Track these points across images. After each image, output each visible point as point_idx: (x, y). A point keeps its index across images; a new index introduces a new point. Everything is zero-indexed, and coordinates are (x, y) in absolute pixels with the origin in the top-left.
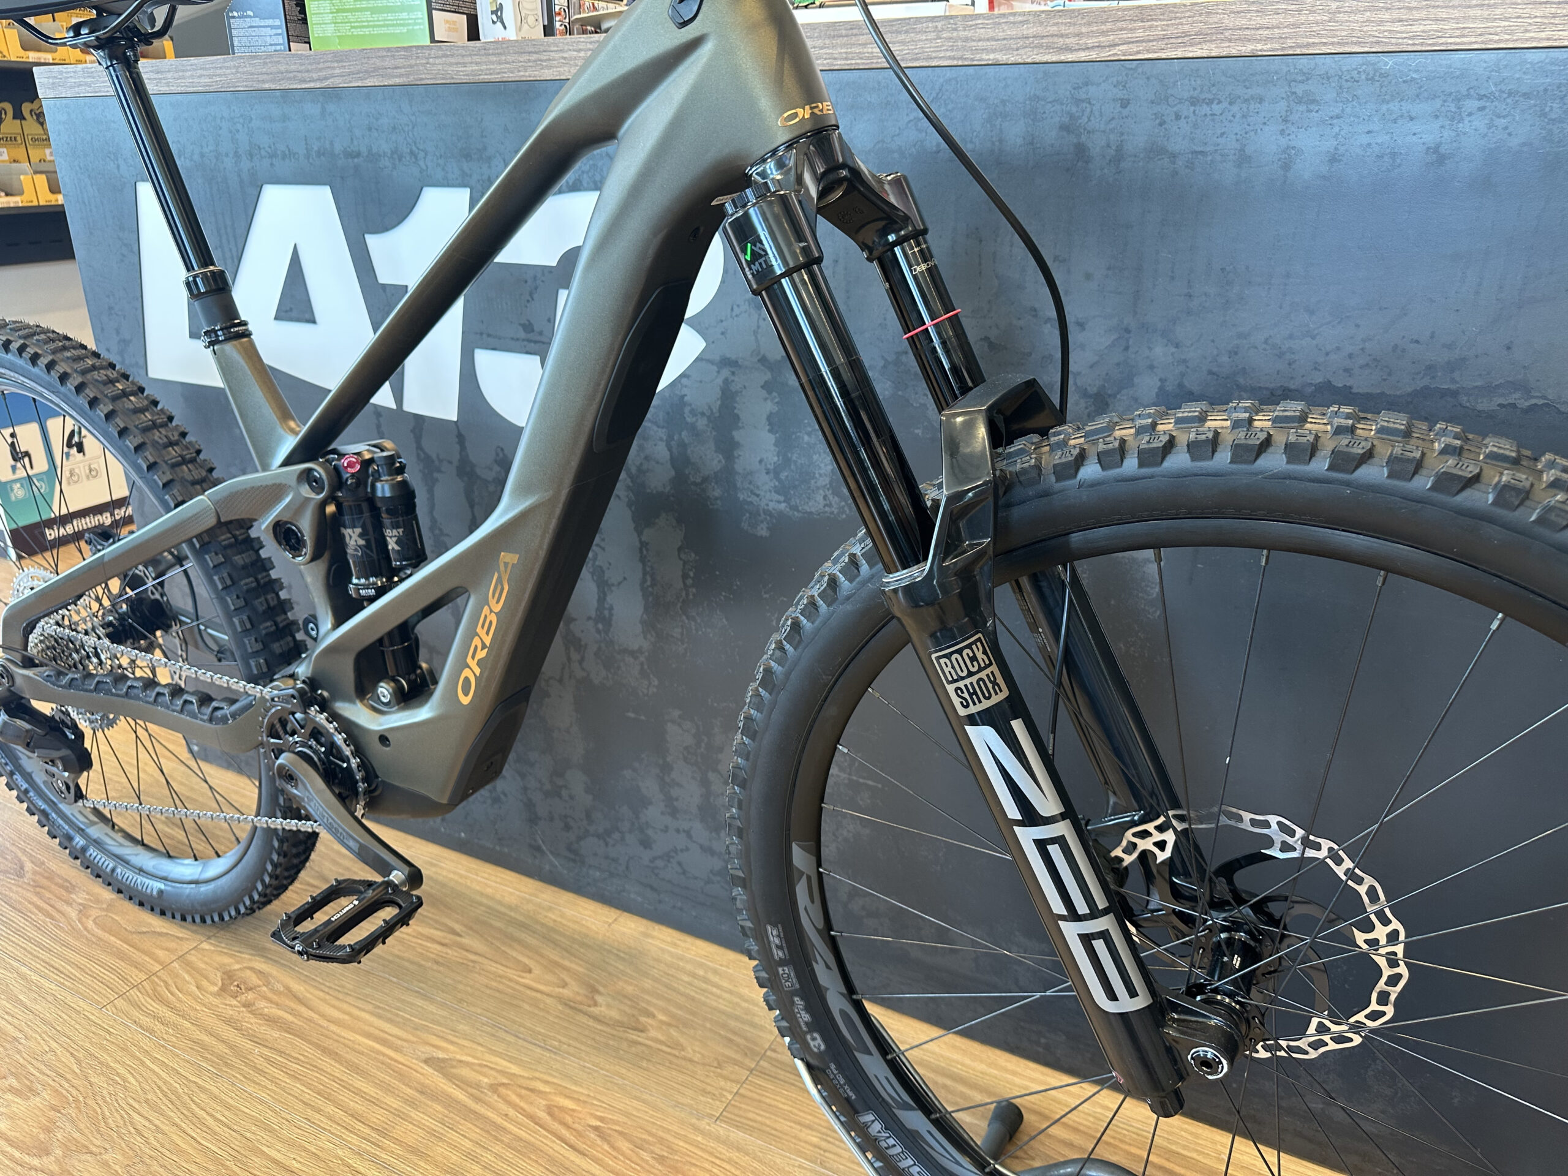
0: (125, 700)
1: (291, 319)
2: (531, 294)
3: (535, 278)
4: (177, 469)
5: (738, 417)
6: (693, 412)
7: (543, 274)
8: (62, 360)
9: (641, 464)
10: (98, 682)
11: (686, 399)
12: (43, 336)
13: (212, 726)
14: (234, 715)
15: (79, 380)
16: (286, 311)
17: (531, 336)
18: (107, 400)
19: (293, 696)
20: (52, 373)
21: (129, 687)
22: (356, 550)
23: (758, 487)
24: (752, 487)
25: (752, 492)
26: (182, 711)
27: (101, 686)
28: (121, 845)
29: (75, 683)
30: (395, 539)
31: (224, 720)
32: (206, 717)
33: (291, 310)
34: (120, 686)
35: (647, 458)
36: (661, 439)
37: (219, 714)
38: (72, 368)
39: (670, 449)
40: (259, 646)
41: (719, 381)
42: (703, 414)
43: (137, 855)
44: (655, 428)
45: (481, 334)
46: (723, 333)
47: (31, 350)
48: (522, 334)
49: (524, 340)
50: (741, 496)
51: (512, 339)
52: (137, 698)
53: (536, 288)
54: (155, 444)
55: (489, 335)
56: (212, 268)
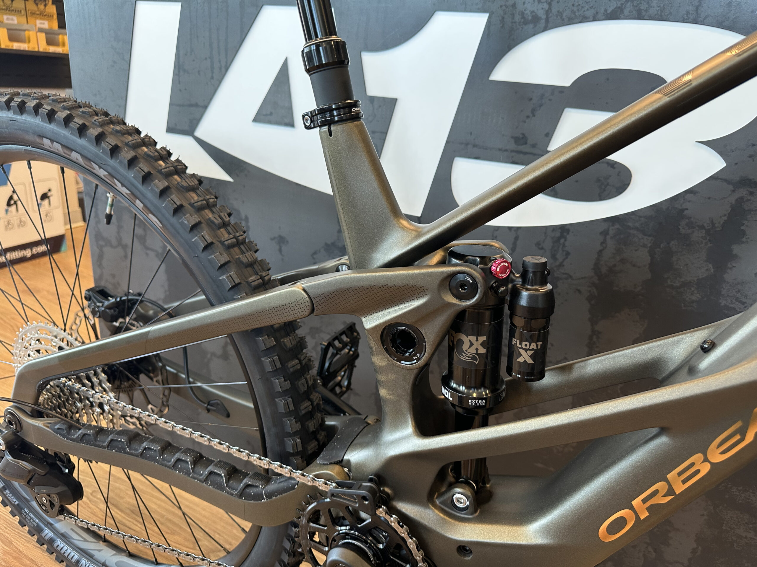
0: (140, 460)
1: (270, 122)
2: (533, 111)
3: (542, 96)
4: (232, 250)
5: (744, 233)
6: (691, 225)
7: (552, 94)
8: (111, 133)
9: (615, 266)
10: (112, 440)
11: (686, 212)
12: (87, 110)
13: (243, 501)
14: (270, 495)
15: (131, 154)
16: (266, 115)
17: (522, 148)
18: (160, 176)
19: (364, 498)
20: (103, 144)
21: (145, 449)
22: (474, 358)
23: (746, 296)
24: (738, 295)
25: (737, 300)
26: (206, 480)
27: (114, 444)
28: (85, 540)
29: (86, 437)
30: (530, 353)
31: (258, 497)
32: (235, 492)
33: (271, 114)
34: (135, 445)
35: (623, 261)
36: (644, 246)
37: (252, 491)
38: (122, 141)
39: (652, 253)
40: (297, 427)
41: (733, 199)
42: (702, 227)
43: (100, 551)
44: (640, 235)
45: (467, 144)
46: (751, 156)
47: (79, 121)
48: (512, 146)
49: (512, 151)
50: (723, 302)
51: (500, 150)
52: (154, 459)
53: (541, 106)
54: (210, 223)
55: (475, 146)
56: (334, 37)
